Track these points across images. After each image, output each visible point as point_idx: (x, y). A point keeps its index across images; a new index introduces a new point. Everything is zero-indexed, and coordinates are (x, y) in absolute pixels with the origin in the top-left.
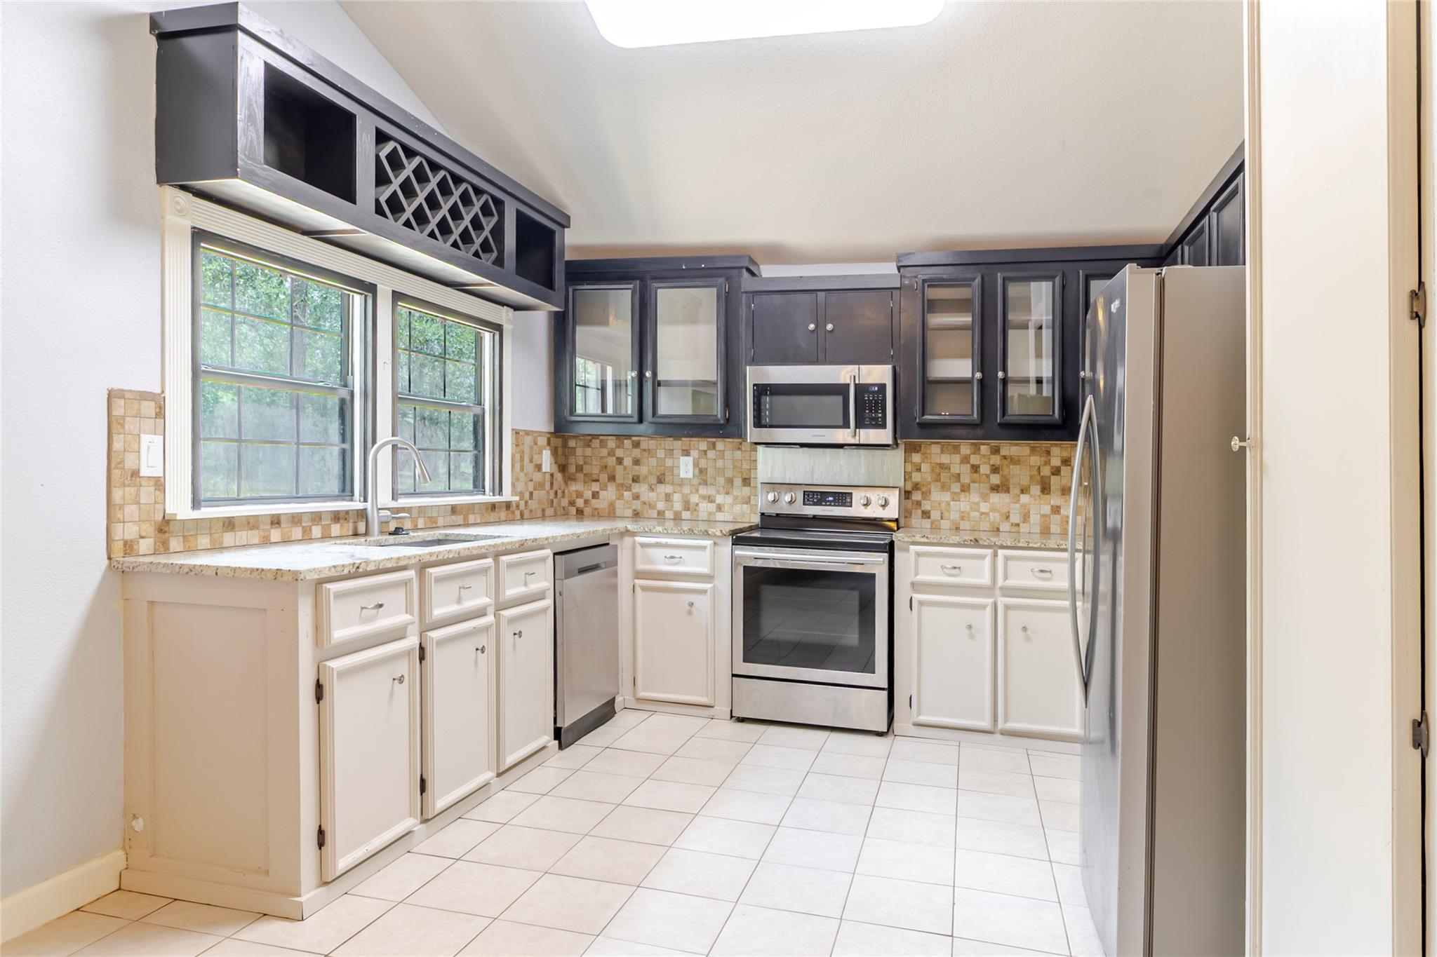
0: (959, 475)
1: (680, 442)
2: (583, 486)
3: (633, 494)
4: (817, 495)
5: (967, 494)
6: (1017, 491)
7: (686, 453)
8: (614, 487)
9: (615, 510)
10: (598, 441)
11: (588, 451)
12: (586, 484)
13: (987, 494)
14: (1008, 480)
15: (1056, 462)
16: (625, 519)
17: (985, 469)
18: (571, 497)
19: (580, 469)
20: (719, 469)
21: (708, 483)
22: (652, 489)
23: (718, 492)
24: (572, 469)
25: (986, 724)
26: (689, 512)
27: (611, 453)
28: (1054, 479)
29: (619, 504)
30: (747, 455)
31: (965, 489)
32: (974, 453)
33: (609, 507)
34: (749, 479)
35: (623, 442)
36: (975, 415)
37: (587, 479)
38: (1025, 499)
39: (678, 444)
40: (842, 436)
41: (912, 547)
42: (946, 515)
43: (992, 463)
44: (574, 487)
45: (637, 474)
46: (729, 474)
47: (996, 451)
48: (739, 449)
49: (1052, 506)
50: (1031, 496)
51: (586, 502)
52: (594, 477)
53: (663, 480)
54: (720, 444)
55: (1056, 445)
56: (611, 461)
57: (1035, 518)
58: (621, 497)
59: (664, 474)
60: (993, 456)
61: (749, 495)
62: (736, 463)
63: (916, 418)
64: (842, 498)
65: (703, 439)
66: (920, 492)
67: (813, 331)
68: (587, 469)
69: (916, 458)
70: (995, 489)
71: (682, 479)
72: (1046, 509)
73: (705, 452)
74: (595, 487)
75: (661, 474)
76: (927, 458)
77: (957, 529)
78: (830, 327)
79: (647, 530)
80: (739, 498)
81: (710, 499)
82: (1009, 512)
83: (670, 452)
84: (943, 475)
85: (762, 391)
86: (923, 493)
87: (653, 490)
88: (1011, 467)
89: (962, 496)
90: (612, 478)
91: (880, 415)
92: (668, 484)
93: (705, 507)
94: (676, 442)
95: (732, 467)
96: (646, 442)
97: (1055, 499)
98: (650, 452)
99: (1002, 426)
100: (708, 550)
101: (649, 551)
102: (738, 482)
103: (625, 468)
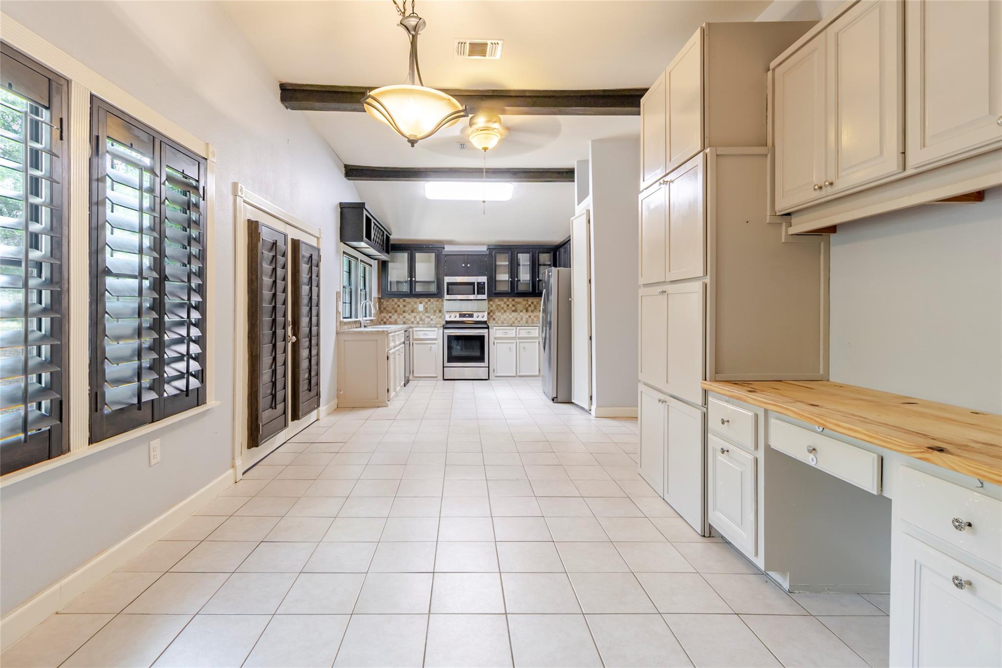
0: (503, 307)
2: (386, 314)
3: (403, 316)
4: (463, 314)
5: (506, 313)
6: (519, 311)
7: (421, 303)
8: (397, 314)
10: (391, 300)
11: (388, 303)
13: (511, 313)
14: (517, 308)
15: (530, 303)
17: (510, 306)
18: (381, 318)
19: (385, 309)
20: (431, 307)
21: (428, 312)
22: (409, 315)
23: (431, 315)
24: (382, 309)
25: (514, 374)
26: (423, 321)
27: (396, 303)
28: (529, 308)
29: (398, 320)
30: (441, 303)
31: (505, 311)
32: (508, 301)
34: (441, 310)
35: (400, 300)
36: (509, 291)
37: (388, 312)
38: (521, 314)
39: (418, 300)
40: (472, 297)
41: (495, 328)
42: (500, 318)
43: (512, 304)
44: (383, 315)
46: (435, 309)
47: (514, 300)
48: (438, 301)
51: (387, 319)
52: (390, 311)
53: (413, 311)
54: (432, 300)
55: (529, 298)
56: (396, 306)
57: (524, 319)
58: (399, 317)
59: (414, 309)
60: (513, 302)
61: (440, 315)
63: (493, 292)
64: (471, 316)
65: (428, 298)
67: (463, 267)
68: (387, 309)
69: (491, 303)
70: (513, 311)
71: (419, 311)
72: (527, 317)
73: (427, 303)
74: (390, 315)
78: (469, 265)
79: (417, 326)
80: (438, 316)
81: (429, 317)
82: (517, 317)
83: (416, 303)
85: (449, 284)
86: (493, 313)
88: (518, 305)
89: (504, 314)
90: (396, 312)
91: (483, 291)
95: (436, 307)
96: (407, 300)
97: (530, 314)
98: (409, 303)
99: (517, 293)
100: (436, 331)
101: (418, 332)
102: (438, 311)
103: (401, 308)
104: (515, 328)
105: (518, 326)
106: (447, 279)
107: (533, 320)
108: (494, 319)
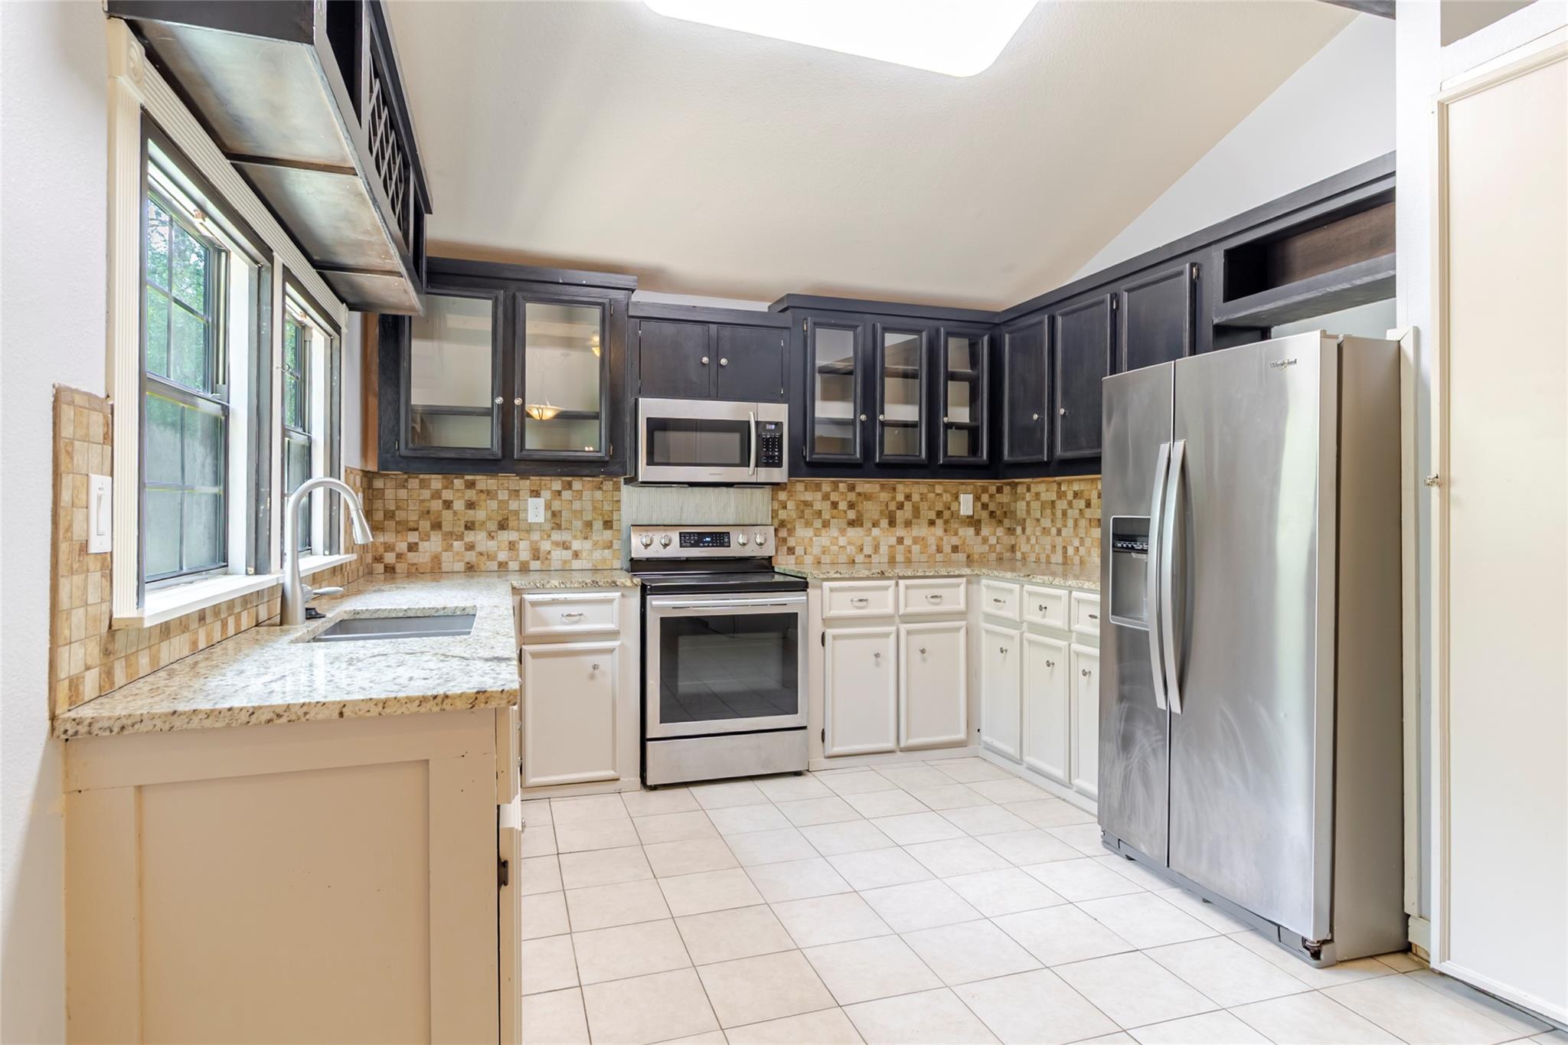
0: (820, 511)
1: (528, 481)
2: (394, 536)
3: (465, 543)
4: (694, 536)
5: (827, 529)
6: (870, 525)
7: (536, 494)
8: (440, 536)
9: (440, 564)
10: (417, 480)
11: (403, 493)
12: (399, 535)
13: (845, 529)
14: (862, 515)
15: (900, 497)
16: (455, 574)
17: (843, 506)
18: (376, 551)
19: (389, 515)
20: (576, 511)
21: (563, 527)
22: (491, 537)
23: (575, 537)
24: (379, 516)
25: (890, 744)
26: (538, 562)
27: (436, 495)
28: (899, 513)
29: (446, 557)
30: (609, 495)
31: (826, 524)
32: (834, 491)
33: (432, 560)
34: (611, 522)
35: (452, 482)
36: (858, 455)
37: (399, 528)
38: (876, 531)
39: (525, 484)
40: (739, 474)
41: (826, 585)
42: (809, 550)
43: (849, 499)
44: (382, 539)
45: (471, 519)
46: (588, 517)
47: (852, 488)
48: (600, 488)
49: (898, 538)
50: (881, 529)
51: (399, 556)
52: (412, 525)
53: (506, 525)
54: (577, 484)
55: (900, 483)
56: (436, 505)
57: (884, 549)
58: (449, 548)
59: (508, 518)
60: (850, 493)
61: (610, 539)
62: (597, 504)
63: (805, 457)
64: (723, 538)
65: (557, 478)
66: (785, 529)
67: (704, 364)
68: (400, 515)
69: (783, 496)
70: (852, 523)
71: (530, 523)
72: (893, 541)
73: (559, 493)
74: (413, 537)
75: (504, 519)
76: (792, 496)
77: (819, 563)
78: (723, 361)
79: (538, 585)
80: (600, 543)
81: (565, 546)
82: (862, 545)
83: (515, 493)
84: (806, 511)
85: (657, 426)
86: (788, 530)
87: (493, 538)
88: (865, 503)
89: (823, 531)
90: (437, 526)
91: (777, 454)
92: (512, 530)
93: (558, 555)
94: (522, 482)
95: (591, 508)
96: (483, 482)
97: (900, 531)
98: (489, 493)
99: (878, 465)
100: (616, 604)
101: (542, 610)
102: (598, 525)
103: (455, 513)
104: (893, 582)
106: (651, 407)
107: (910, 552)
108: (791, 551)
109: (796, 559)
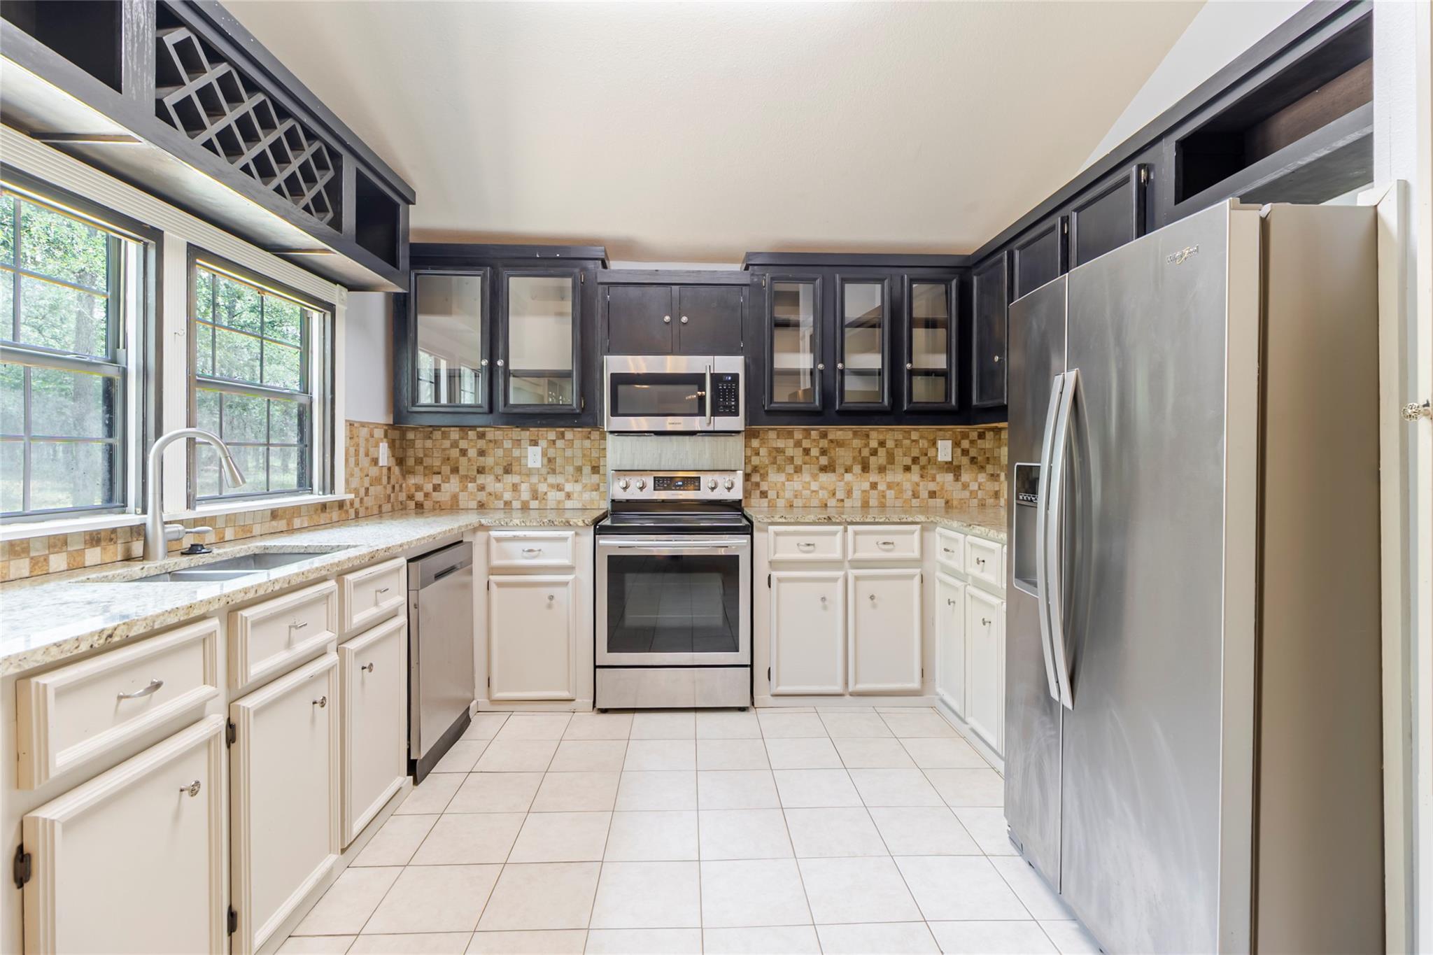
0: (792, 457)
1: (528, 433)
2: (422, 479)
3: (478, 485)
4: (667, 480)
5: (799, 474)
6: (842, 470)
7: (534, 443)
8: (457, 479)
9: (458, 502)
10: (440, 432)
11: (429, 443)
12: (426, 477)
13: (817, 474)
14: (834, 461)
15: (874, 444)
16: (470, 511)
17: (815, 452)
18: (409, 490)
19: (419, 461)
20: (568, 458)
21: (557, 472)
22: (498, 479)
23: (567, 481)
24: (411, 462)
25: (838, 688)
26: (537, 502)
27: (455, 444)
28: (873, 459)
29: (462, 496)
30: (596, 443)
31: (798, 470)
32: (806, 438)
33: (452, 499)
34: (598, 467)
35: (467, 434)
36: (817, 403)
37: (427, 472)
38: (848, 477)
39: (526, 435)
40: (697, 423)
41: (771, 528)
42: (781, 493)
43: (820, 446)
44: (412, 480)
45: (482, 465)
46: (578, 463)
47: (824, 435)
48: (589, 438)
49: (871, 483)
50: (854, 474)
51: (427, 495)
52: (436, 469)
53: (510, 469)
54: (569, 434)
55: (873, 429)
56: (455, 453)
57: (857, 494)
58: (465, 489)
59: (511, 464)
60: (822, 440)
61: (598, 482)
62: (585, 452)
63: (764, 406)
64: (694, 482)
65: (552, 429)
66: (758, 474)
67: (666, 323)
68: (427, 461)
69: (755, 443)
70: (824, 469)
71: (530, 468)
72: (866, 486)
73: (554, 441)
74: (437, 479)
75: (508, 465)
76: (764, 443)
77: (791, 506)
78: (684, 319)
79: (502, 523)
80: (589, 485)
81: (559, 488)
82: (835, 489)
83: (518, 442)
84: (779, 458)
85: (620, 380)
86: (761, 475)
87: (500, 480)
88: (837, 449)
89: (795, 477)
90: (455, 470)
91: (733, 403)
92: (515, 474)
93: (554, 496)
94: (523, 433)
95: (581, 456)
96: (492, 433)
97: (873, 477)
98: (496, 443)
99: (838, 412)
100: (570, 541)
101: (506, 545)
102: (587, 470)
103: (469, 460)
104: (841, 528)
105: (852, 523)
107: (884, 497)
108: (764, 494)
109: (769, 502)
